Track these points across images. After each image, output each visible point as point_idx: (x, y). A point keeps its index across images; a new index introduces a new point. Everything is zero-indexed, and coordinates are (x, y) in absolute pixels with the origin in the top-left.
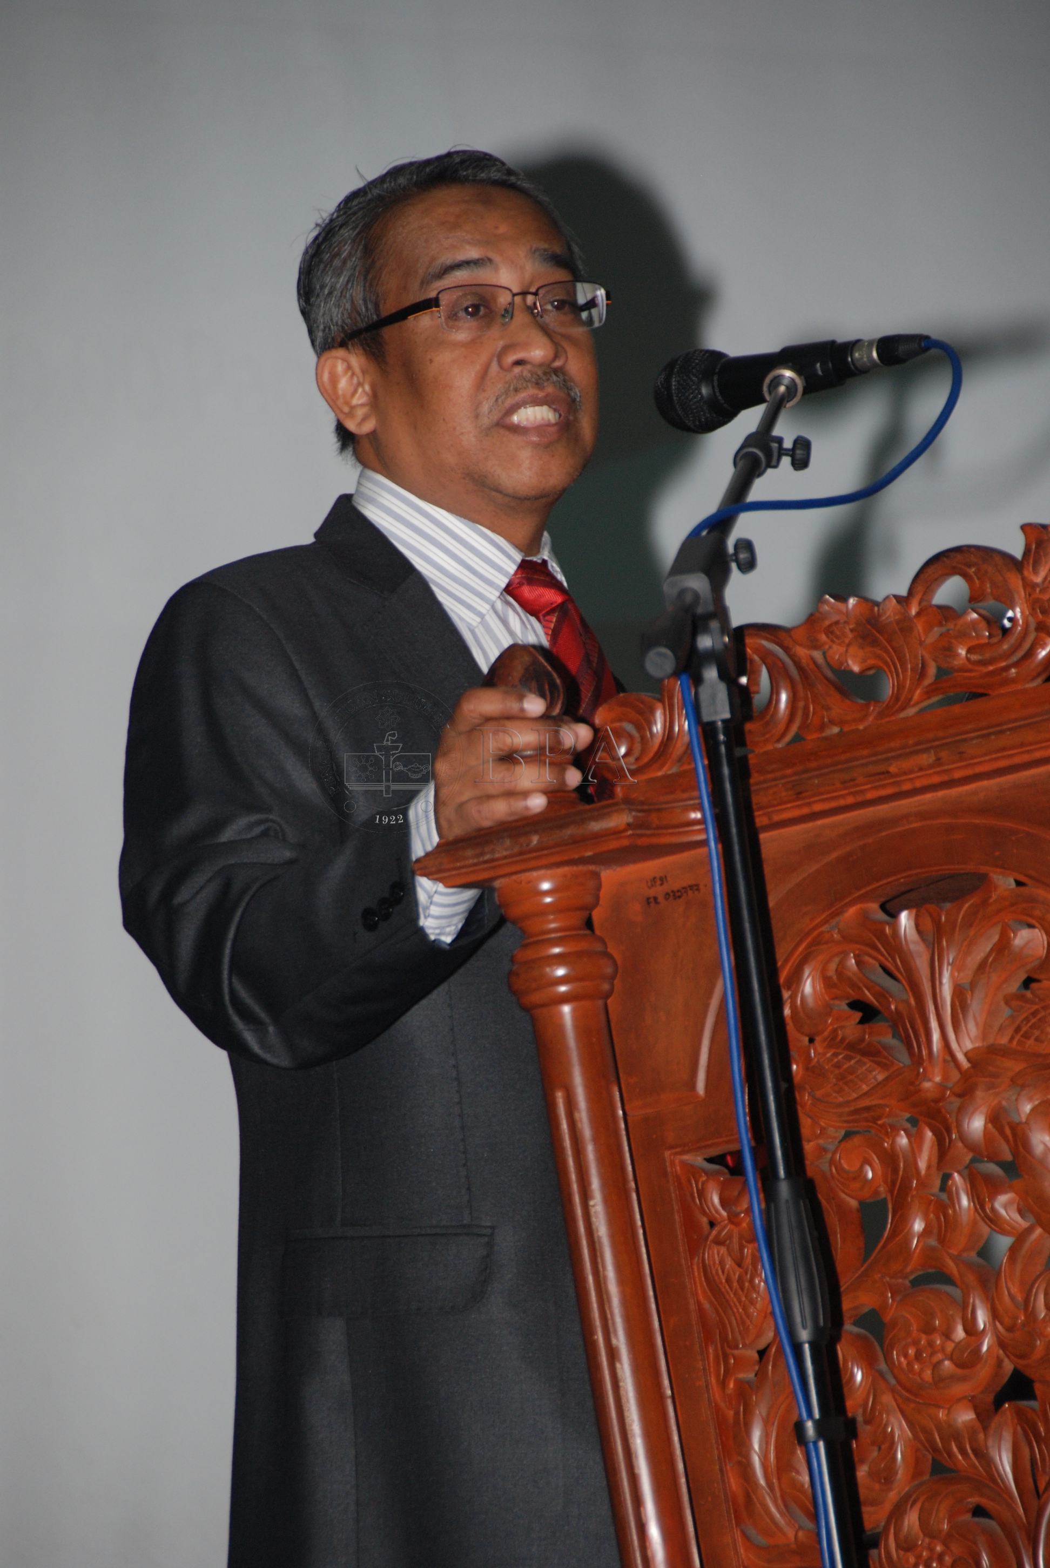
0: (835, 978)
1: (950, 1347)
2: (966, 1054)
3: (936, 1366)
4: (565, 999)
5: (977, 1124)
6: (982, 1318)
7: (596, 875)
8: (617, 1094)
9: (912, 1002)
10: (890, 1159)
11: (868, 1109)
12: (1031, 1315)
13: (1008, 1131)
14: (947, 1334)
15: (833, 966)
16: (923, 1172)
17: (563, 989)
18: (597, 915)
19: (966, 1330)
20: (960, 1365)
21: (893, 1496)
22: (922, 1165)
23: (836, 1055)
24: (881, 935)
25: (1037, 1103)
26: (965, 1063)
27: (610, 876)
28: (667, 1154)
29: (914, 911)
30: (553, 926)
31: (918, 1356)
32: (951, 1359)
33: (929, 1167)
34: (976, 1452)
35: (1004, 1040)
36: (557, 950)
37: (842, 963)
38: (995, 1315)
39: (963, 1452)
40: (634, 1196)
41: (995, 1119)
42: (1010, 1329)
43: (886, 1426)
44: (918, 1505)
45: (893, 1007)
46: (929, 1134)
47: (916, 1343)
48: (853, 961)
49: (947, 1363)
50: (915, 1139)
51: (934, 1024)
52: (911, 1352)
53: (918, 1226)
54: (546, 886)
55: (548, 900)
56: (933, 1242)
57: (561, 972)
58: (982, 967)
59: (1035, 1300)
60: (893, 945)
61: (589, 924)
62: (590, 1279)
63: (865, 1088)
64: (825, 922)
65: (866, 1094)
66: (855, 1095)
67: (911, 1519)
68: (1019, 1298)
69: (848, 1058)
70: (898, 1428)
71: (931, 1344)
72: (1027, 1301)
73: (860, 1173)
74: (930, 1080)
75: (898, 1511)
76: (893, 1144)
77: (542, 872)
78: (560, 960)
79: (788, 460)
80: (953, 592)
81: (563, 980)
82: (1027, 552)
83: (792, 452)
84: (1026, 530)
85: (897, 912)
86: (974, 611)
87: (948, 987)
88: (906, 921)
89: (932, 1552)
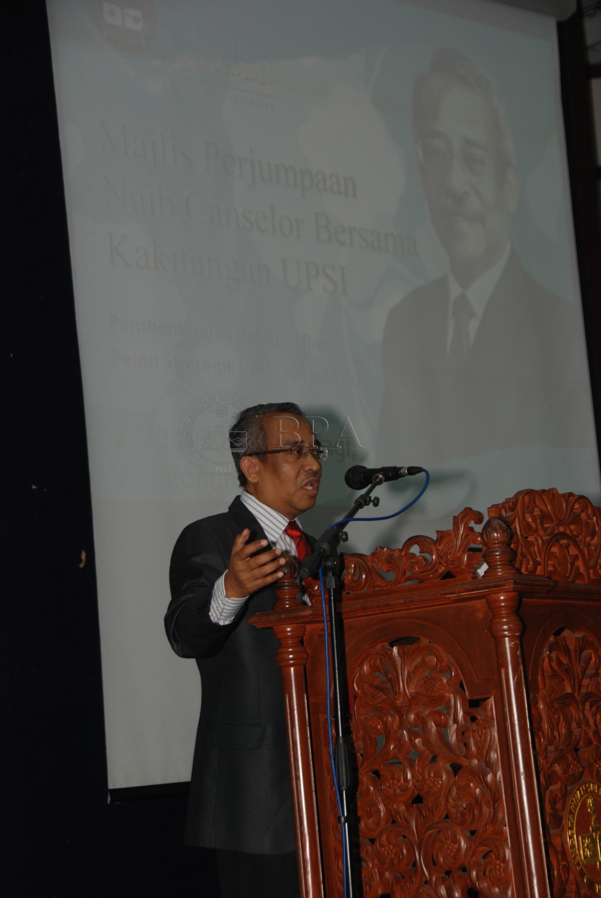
0: (373, 666)
1: (399, 784)
2: (410, 693)
3: (395, 790)
4: (292, 665)
5: (412, 716)
6: (409, 776)
7: (305, 627)
8: (305, 696)
9: (395, 675)
10: (385, 724)
11: (380, 707)
12: (424, 779)
13: (421, 719)
14: (399, 781)
15: (373, 661)
16: (395, 729)
17: (292, 662)
18: (305, 638)
19: (404, 780)
20: (402, 791)
21: (379, 829)
22: (395, 726)
23: (371, 689)
24: (387, 653)
25: (430, 711)
26: (409, 697)
27: (308, 627)
28: (320, 715)
29: (398, 647)
30: (290, 642)
31: (389, 787)
32: (399, 788)
33: (397, 727)
34: (405, 819)
35: (421, 691)
36: (290, 650)
37: (375, 661)
38: (413, 776)
39: (400, 818)
40: (308, 728)
41: (417, 715)
42: (417, 781)
43: (379, 807)
44: (386, 834)
45: (389, 676)
46: (397, 717)
47: (389, 783)
48: (379, 661)
49: (398, 790)
50: (393, 718)
51: (401, 683)
52: (388, 784)
53: (392, 747)
54: (289, 629)
55: (289, 634)
56: (396, 751)
57: (291, 656)
58: (416, 667)
59: (425, 773)
60: (391, 657)
61: (302, 642)
63: (379, 700)
64: (371, 648)
65: (380, 703)
66: (376, 702)
67: (384, 838)
68: (421, 771)
69: (375, 691)
70: (382, 807)
71: (393, 783)
72: (423, 773)
73: (377, 726)
74: (399, 700)
75: (380, 835)
76: (387, 719)
77: (287, 625)
78: (291, 653)
79: (371, 504)
80: (415, 549)
81: (292, 659)
82: (437, 539)
83: (373, 501)
84: (437, 532)
85: (393, 647)
86: (421, 556)
87: (406, 672)
88: (395, 650)
89: (389, 848)
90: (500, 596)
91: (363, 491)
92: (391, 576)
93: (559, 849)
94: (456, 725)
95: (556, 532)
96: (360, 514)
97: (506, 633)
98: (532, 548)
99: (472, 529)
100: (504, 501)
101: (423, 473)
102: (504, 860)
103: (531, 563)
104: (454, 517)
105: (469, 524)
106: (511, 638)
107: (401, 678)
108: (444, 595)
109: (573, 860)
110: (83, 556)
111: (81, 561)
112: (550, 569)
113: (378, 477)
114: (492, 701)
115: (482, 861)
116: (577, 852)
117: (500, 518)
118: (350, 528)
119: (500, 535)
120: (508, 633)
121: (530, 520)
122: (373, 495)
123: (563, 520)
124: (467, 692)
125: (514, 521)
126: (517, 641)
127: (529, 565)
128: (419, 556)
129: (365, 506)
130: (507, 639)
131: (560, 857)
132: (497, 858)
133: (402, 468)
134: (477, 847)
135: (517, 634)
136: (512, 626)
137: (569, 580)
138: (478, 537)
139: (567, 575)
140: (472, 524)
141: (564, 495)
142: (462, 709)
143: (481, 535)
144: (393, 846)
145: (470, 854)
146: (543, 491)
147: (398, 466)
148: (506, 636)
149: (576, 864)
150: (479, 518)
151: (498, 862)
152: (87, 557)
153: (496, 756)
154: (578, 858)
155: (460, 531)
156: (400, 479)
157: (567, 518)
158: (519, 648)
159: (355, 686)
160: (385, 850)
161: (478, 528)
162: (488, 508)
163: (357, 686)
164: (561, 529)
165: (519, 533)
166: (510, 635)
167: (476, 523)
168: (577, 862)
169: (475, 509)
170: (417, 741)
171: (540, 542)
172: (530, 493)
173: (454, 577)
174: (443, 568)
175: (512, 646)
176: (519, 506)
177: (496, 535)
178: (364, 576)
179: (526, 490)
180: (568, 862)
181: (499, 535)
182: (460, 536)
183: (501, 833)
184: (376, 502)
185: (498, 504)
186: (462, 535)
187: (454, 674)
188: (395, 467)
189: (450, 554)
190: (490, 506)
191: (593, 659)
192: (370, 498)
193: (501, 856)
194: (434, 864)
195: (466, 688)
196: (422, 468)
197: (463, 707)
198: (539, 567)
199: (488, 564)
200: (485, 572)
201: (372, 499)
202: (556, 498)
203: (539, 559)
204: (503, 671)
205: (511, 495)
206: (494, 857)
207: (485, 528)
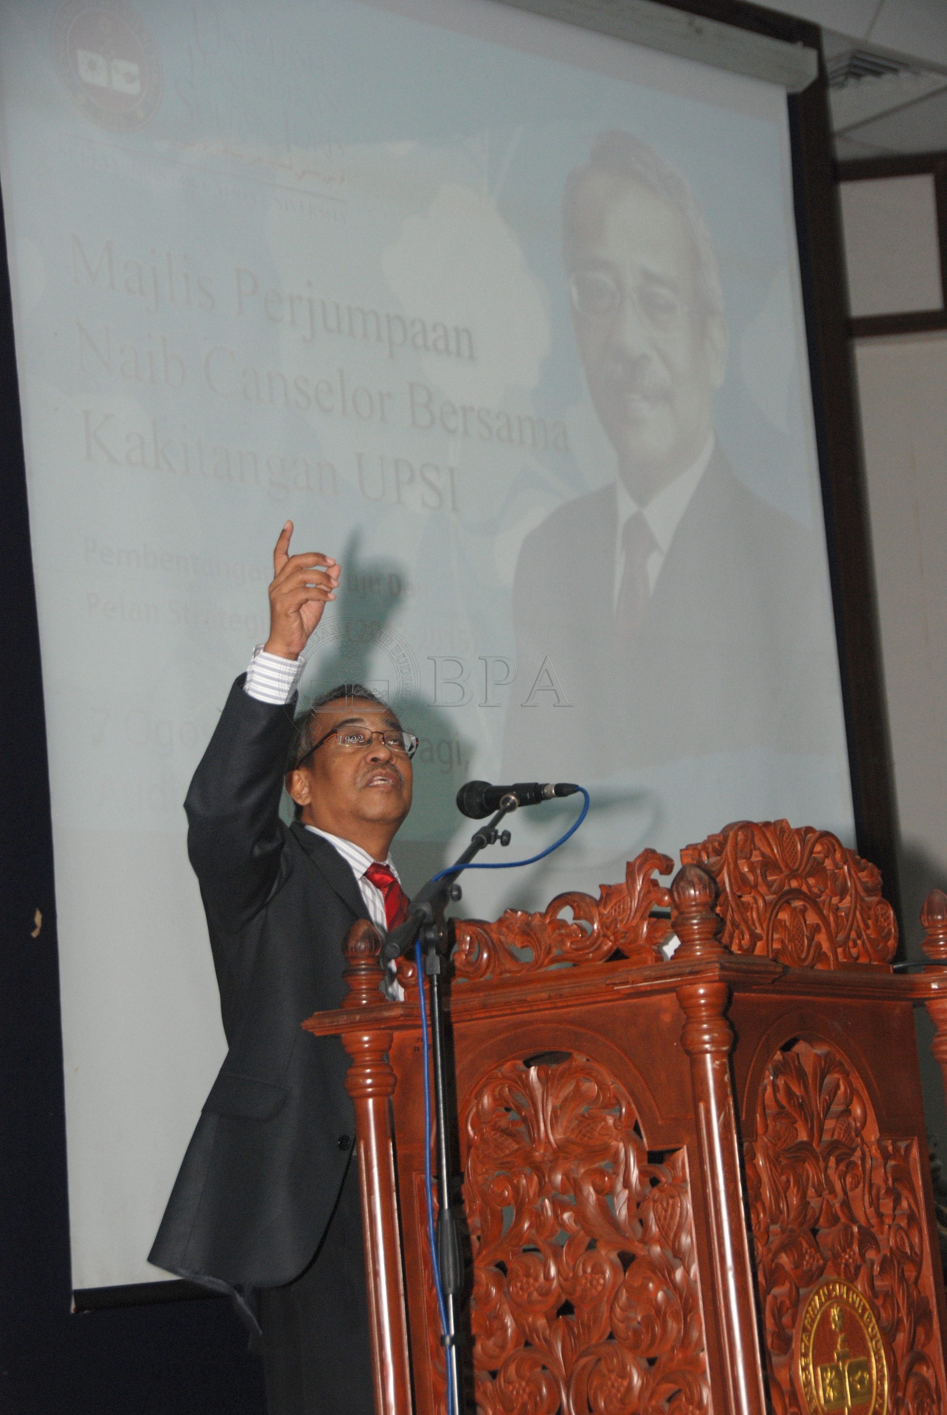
0: (498, 1097)
1: (537, 1285)
2: (555, 1141)
3: (530, 1295)
4: (370, 1095)
5: (559, 1178)
6: (553, 1271)
7: (391, 1036)
8: (391, 1144)
9: (533, 1112)
10: (516, 1189)
11: (508, 1163)
12: (575, 1276)
13: (572, 1181)
14: (536, 1279)
15: (498, 1089)
16: (532, 1197)
17: (370, 1090)
18: (391, 1053)
19: (545, 1278)
20: (541, 1294)
21: (505, 1355)
22: (531, 1193)
23: (495, 1134)
24: (520, 1077)
25: (587, 1168)
26: (555, 1146)
27: (397, 1034)
28: (414, 1174)
29: (537, 1067)
30: (368, 1058)
31: (522, 1288)
32: (537, 1291)
33: (535, 1194)
34: (545, 1339)
35: (573, 1136)
36: (368, 1071)
37: (502, 1089)
38: (559, 1272)
39: (538, 1337)
40: (394, 1194)
41: (566, 1175)
42: (566, 1280)
43: (504, 1319)
44: (515, 1362)
45: (523, 1114)
46: (535, 1178)
47: (521, 1282)
48: (507, 1089)
49: (535, 1293)
50: (529, 1180)
51: (542, 1124)
52: (519, 1285)
53: (526, 1226)
54: (366, 1038)
55: (367, 1046)
56: (533, 1231)
57: (369, 1081)
58: (565, 1100)
59: (578, 1267)
60: (526, 1084)
61: (386, 1058)
62: (368, 1234)
63: (507, 1152)
64: (495, 1068)
65: (508, 1156)
66: (503, 1155)
67: (512, 1370)
68: (571, 1264)
69: (502, 1136)
70: (509, 1321)
71: (528, 1283)
72: (574, 1267)
73: (503, 1192)
74: (538, 1151)
75: (506, 1365)
76: (518, 1182)
77: (363, 1032)
78: (369, 1076)
79: (498, 841)
80: (566, 914)
81: (370, 1086)
82: (601, 898)
83: (501, 838)
84: (602, 887)
85: (529, 1067)
86: (575, 924)
87: (550, 1108)
88: (533, 1072)
89: (520, 1385)
90: (699, 989)
91: (486, 821)
92: (528, 955)
93: (786, 1387)
94: (627, 1192)
95: (786, 888)
96: (480, 857)
97: (707, 1046)
98: (749, 914)
99: (655, 883)
100: (706, 838)
101: (579, 794)
102: (700, 1405)
103: (747, 936)
104: (628, 864)
105: (651, 874)
106: (716, 1055)
107: (541, 1116)
108: (611, 986)
109: (807, 1404)
110: (38, 918)
111: (34, 927)
112: (776, 946)
113: (508, 799)
114: (683, 1154)
115: (666, 1407)
116: (814, 1392)
117: (700, 865)
118: (465, 879)
119: (700, 893)
120: (711, 1047)
121: (746, 870)
122: (500, 828)
123: (797, 870)
124: (645, 1140)
125: (720, 871)
126: (724, 1060)
127: (743, 939)
128: (572, 925)
129: (489, 846)
130: (708, 1056)
131: (787, 1400)
132: (690, 1401)
133: (546, 787)
134: (658, 1385)
135: (725, 1048)
136: (716, 1035)
137: (806, 964)
138: (665, 894)
139: (803, 956)
140: (655, 875)
141: (798, 831)
142: (638, 1166)
143: (670, 892)
144: (527, 1384)
145: (647, 1395)
146: (767, 824)
147: (541, 782)
148: (707, 1052)
149: (812, 1410)
150: (666, 866)
151: (691, 1408)
152: (43, 920)
153: (689, 1240)
154: (815, 1402)
155: (637, 886)
156: (544, 803)
157: (803, 866)
158: (728, 1070)
159: (470, 1128)
160: (514, 1388)
161: (666, 881)
162: (681, 850)
163: (473, 1128)
164: (794, 884)
165: (728, 889)
166: (713, 1049)
167: (662, 873)
168: (814, 1407)
169: (660, 850)
170: (566, 1216)
171: (761, 903)
172: (747, 826)
173: (626, 958)
174: (610, 944)
175: (716, 1066)
176: (729, 848)
177: (692, 892)
178: (485, 955)
179: (741, 822)
180: (798, 1407)
181: (697, 893)
182: (637, 894)
183: (696, 1363)
184: (506, 839)
185: (696, 845)
186: (640, 893)
187: (626, 1110)
188: (536, 784)
189: (621, 921)
190: (684, 847)
191: (842, 1088)
192: (496, 832)
193: (696, 1397)
194: (591, 1410)
195: (643, 1133)
196: (577, 786)
197: (639, 1162)
198: (759, 944)
199: (680, 937)
200: (676, 951)
201: (500, 833)
202: (786, 835)
203: (758, 931)
204: (702, 1106)
205: (717, 830)
206: (684, 1399)
207: (675, 882)
